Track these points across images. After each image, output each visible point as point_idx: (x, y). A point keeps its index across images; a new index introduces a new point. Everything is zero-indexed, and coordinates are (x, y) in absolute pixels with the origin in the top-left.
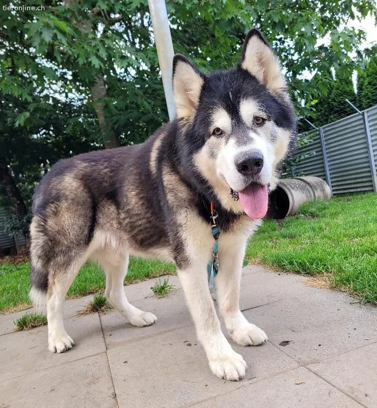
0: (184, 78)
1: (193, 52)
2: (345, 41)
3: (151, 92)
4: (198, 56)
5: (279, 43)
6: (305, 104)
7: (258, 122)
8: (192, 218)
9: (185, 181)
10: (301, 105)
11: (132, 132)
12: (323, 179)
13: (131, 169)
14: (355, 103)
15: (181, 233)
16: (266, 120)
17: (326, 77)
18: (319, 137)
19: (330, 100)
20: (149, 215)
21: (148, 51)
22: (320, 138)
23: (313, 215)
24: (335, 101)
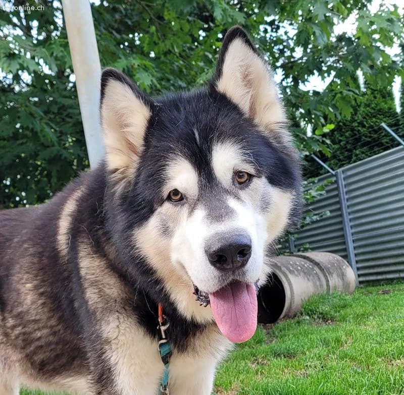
0: (118, 107)
1: (126, 44)
2: (381, 29)
3: (56, 111)
4: (135, 50)
5: (269, 29)
6: (314, 132)
7: (242, 179)
8: (128, 329)
9: (116, 269)
10: (305, 133)
11: (24, 176)
12: (342, 257)
13: (26, 246)
14: (397, 130)
15: (108, 354)
16: (254, 176)
17: (348, 88)
18: (335, 186)
19: (355, 124)
20: (53, 322)
21: (54, 46)
22: (337, 189)
23: (325, 318)
24: (364, 126)
